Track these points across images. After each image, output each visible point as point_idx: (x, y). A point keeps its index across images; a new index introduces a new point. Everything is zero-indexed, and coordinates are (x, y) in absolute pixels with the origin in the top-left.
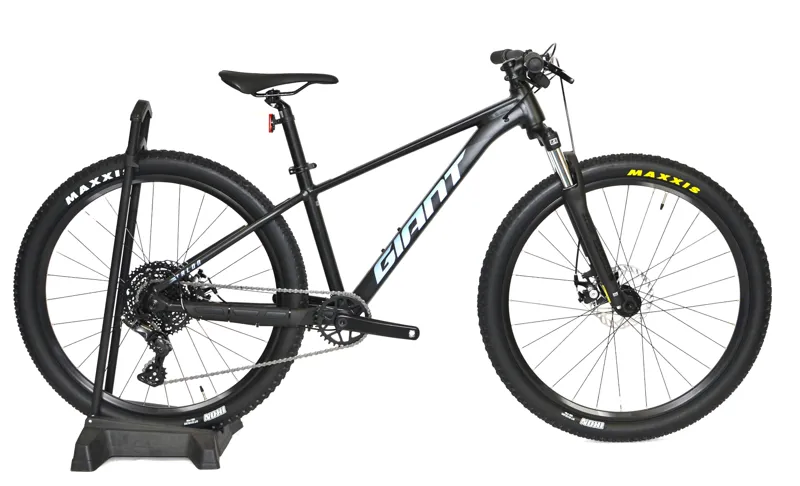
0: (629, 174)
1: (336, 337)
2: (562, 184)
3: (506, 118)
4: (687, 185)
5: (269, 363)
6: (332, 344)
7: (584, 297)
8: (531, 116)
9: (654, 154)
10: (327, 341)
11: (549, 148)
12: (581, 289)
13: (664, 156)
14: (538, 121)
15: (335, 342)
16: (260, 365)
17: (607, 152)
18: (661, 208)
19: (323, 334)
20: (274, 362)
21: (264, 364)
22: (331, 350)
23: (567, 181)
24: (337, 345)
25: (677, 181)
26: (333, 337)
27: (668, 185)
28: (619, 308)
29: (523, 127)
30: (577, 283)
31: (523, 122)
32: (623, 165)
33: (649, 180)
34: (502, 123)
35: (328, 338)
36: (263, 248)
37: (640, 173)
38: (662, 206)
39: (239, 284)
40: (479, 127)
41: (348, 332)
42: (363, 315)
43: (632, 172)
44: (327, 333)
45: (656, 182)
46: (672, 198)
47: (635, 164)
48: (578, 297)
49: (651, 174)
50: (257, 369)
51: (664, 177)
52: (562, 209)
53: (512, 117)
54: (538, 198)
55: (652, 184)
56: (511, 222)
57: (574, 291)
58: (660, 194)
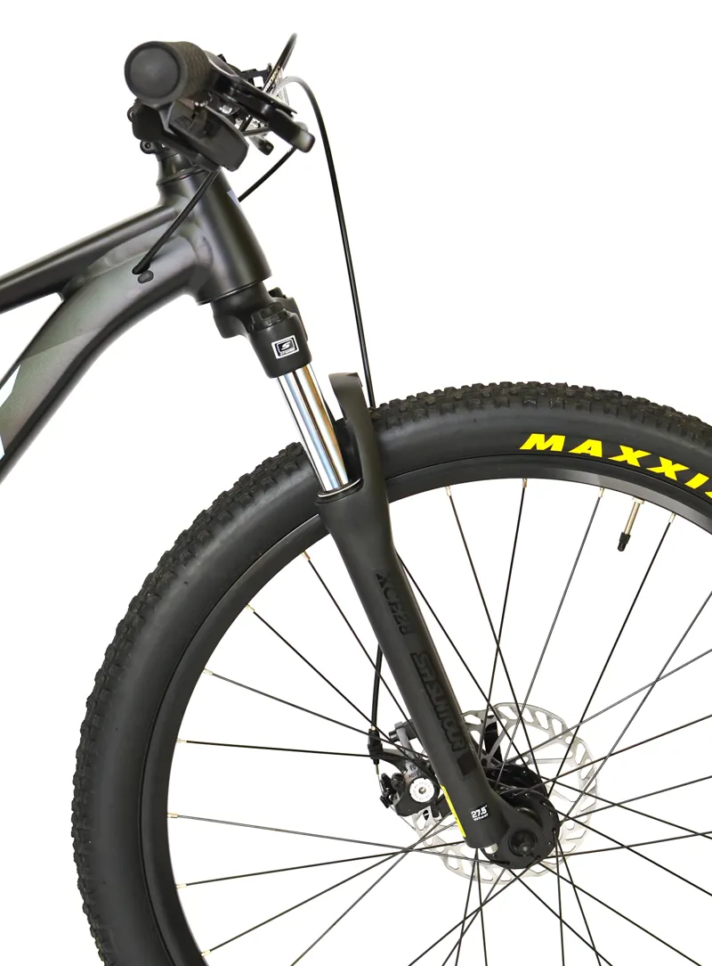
0: (527, 446)
2: (315, 476)
3: (142, 269)
4: (697, 481)
7: (395, 794)
8: (220, 267)
9: (602, 384)
11: (274, 368)
12: (390, 769)
13: (632, 390)
14: (247, 279)
17: (460, 378)
18: (622, 547)
23: (330, 473)
25: (669, 468)
27: (642, 480)
28: (490, 850)
29: (202, 299)
30: (376, 752)
31: (195, 281)
32: (508, 415)
33: (586, 463)
34: (129, 288)
37: (557, 443)
38: (624, 540)
40: (68, 296)
43: (536, 441)
45: (607, 470)
46: (654, 516)
47: (545, 412)
48: (378, 791)
49: (593, 448)
51: (630, 456)
52: (326, 551)
53: (163, 269)
54: (246, 518)
55: (594, 477)
56: (167, 585)
57: (368, 777)
58: (617, 504)
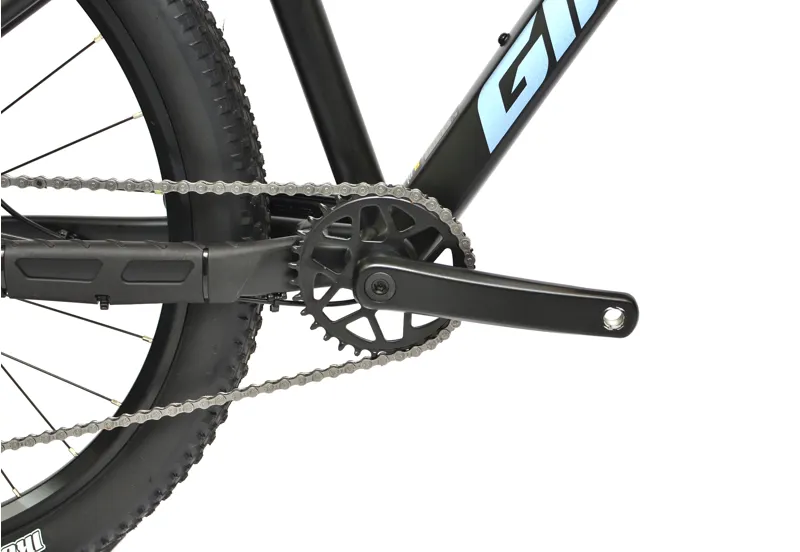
1: (361, 328)
5: (156, 414)
6: (349, 349)
10: (335, 341)
15: (359, 344)
16: (127, 421)
19: (321, 321)
20: (171, 411)
21: (140, 417)
22: (348, 367)
24: (365, 353)
26: (351, 327)
35: (338, 331)
36: (103, 45)
39: (31, 172)
41: (399, 315)
42: (446, 258)
44: (334, 314)
50: (119, 430)
